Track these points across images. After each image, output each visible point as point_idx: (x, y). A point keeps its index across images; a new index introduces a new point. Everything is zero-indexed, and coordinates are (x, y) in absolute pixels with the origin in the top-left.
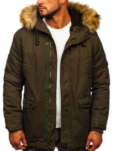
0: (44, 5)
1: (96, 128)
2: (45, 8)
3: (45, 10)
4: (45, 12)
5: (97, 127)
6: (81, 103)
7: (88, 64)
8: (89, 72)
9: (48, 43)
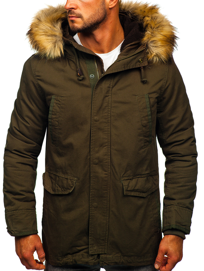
0: (77, 11)
1: (173, 229)
2: (80, 16)
3: (79, 20)
4: (79, 24)
5: (174, 227)
6: (127, 187)
7: (147, 118)
8: (148, 132)
9: (93, 76)
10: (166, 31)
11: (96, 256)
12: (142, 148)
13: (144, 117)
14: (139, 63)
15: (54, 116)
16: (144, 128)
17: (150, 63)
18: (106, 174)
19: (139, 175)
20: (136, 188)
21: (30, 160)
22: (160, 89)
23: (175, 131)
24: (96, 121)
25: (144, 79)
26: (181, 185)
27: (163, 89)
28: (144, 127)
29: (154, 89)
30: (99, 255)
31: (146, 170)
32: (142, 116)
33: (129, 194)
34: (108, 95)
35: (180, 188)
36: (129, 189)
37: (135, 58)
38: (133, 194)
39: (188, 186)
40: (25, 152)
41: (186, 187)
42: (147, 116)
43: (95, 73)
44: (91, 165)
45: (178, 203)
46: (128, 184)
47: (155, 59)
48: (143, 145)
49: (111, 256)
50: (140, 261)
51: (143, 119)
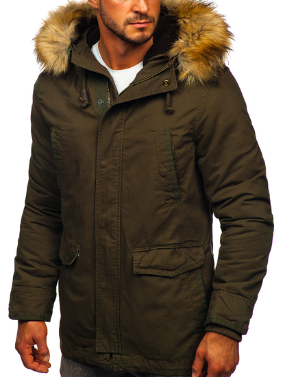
6: (138, 262)
7: (166, 164)
8: (170, 184)
9: (103, 103)
10: (208, 38)
11: (108, 356)
12: (161, 206)
13: (162, 162)
14: (163, 87)
15: (59, 157)
16: (162, 179)
17: (181, 84)
18: (115, 243)
19: (159, 245)
20: (153, 264)
21: (41, 217)
22: (192, 122)
23: (221, 185)
24: (102, 167)
25: (169, 108)
26: (232, 261)
27: (198, 123)
28: (163, 176)
29: (181, 123)
30: (111, 354)
31: (172, 238)
32: (159, 161)
33: (142, 271)
34: (119, 130)
35: (231, 266)
36: (141, 265)
37: (157, 80)
38: (149, 272)
39: (243, 263)
40: (34, 205)
41: (240, 266)
42: (168, 161)
43: (105, 99)
44: (96, 229)
45: (227, 288)
46: (142, 258)
47: (189, 79)
48: (163, 203)
49: (127, 357)
50: (173, 368)
51: (161, 165)
